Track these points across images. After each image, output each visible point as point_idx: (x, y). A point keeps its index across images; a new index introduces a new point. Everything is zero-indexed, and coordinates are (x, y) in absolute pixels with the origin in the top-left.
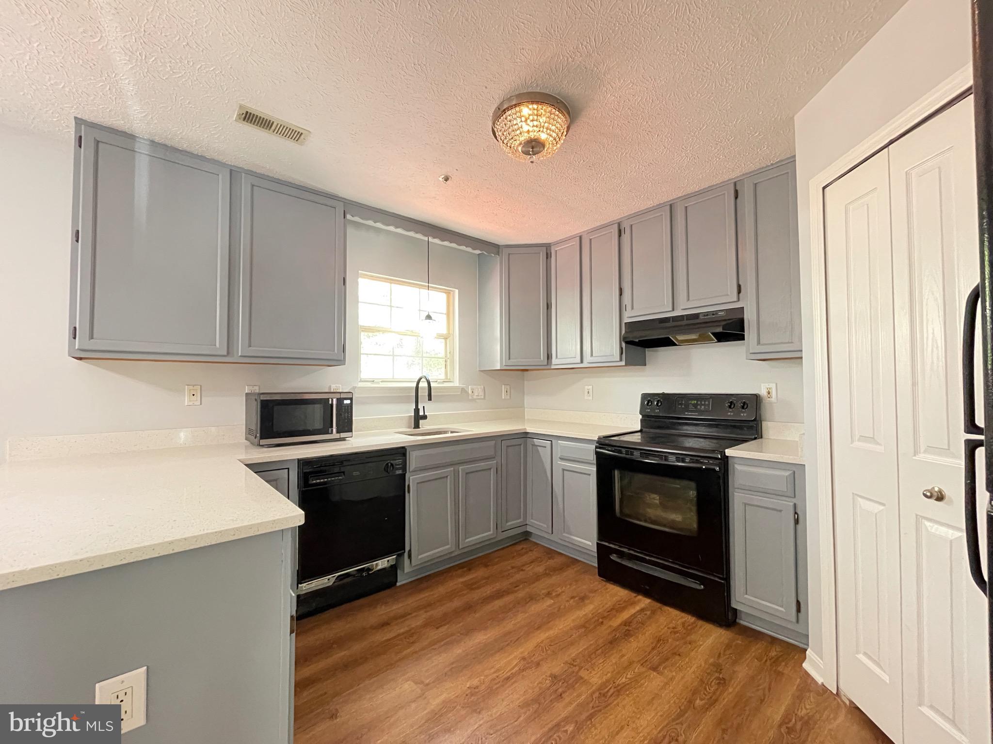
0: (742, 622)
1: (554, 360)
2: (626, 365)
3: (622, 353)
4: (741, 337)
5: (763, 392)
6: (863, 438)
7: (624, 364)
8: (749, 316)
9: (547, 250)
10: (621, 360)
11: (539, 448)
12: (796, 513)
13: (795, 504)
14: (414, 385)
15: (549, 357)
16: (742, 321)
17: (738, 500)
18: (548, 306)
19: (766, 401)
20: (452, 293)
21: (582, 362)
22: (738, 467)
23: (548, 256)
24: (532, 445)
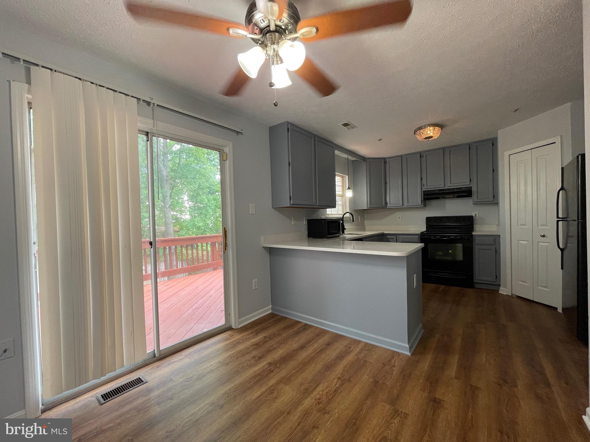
0: (476, 287)
1: (389, 205)
2: (424, 206)
3: (422, 202)
4: (471, 196)
5: (474, 215)
6: (522, 225)
7: (423, 206)
8: (474, 189)
9: (384, 160)
10: (422, 205)
11: (389, 239)
12: (496, 250)
13: (496, 248)
14: (342, 216)
15: (386, 203)
16: (471, 191)
17: (476, 248)
18: (386, 183)
19: (474, 218)
20: (344, 177)
21: (403, 205)
22: (476, 238)
23: (385, 162)
24: (386, 238)
